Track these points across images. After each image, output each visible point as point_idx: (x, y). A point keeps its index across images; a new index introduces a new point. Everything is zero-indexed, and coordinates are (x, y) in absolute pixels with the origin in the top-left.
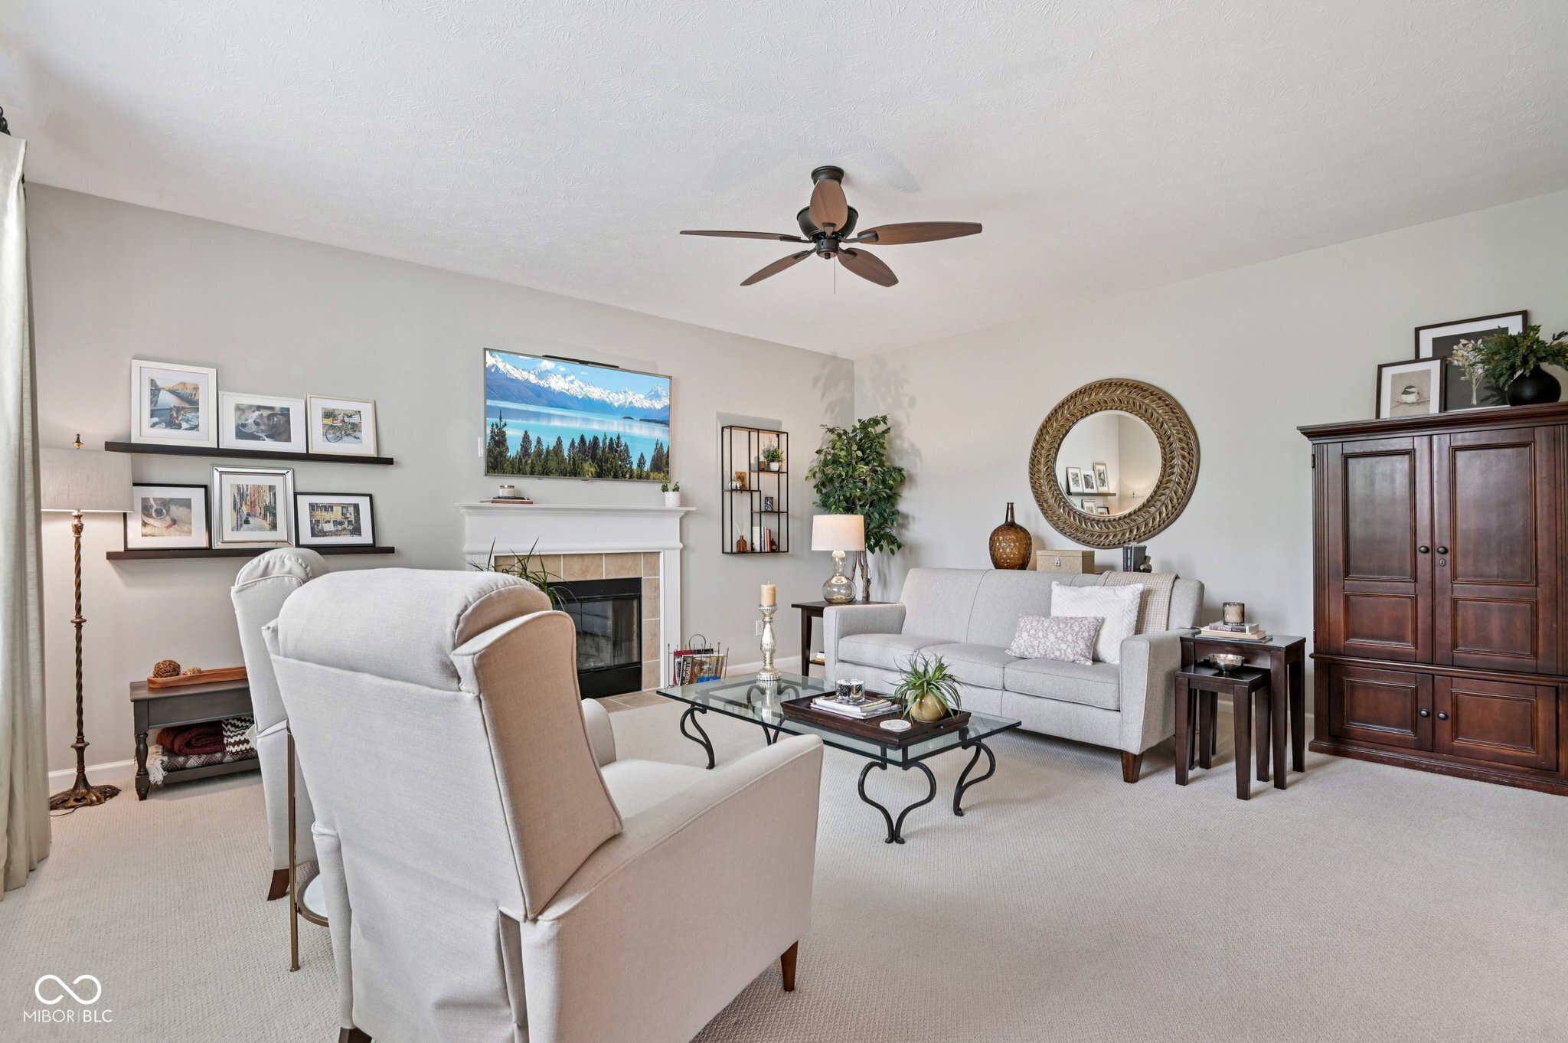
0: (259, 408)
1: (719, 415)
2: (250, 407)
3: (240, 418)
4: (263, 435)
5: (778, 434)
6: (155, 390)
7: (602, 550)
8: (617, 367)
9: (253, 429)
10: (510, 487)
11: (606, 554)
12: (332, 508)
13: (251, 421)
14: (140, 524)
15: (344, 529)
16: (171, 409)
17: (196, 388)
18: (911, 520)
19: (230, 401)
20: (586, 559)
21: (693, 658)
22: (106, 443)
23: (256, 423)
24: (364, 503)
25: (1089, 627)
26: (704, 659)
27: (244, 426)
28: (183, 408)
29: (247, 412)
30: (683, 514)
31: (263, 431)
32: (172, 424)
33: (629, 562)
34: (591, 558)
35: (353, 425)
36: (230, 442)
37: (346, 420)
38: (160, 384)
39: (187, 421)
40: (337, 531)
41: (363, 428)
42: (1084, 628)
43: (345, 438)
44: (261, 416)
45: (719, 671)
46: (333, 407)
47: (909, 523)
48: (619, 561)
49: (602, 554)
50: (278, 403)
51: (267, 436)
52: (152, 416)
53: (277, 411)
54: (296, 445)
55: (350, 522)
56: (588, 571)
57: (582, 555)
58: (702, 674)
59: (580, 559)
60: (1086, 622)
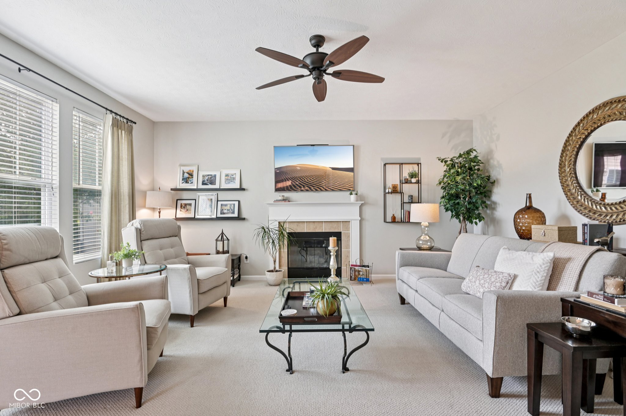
0: (208, 175)
1: (382, 159)
2: (206, 175)
3: (203, 179)
4: (208, 183)
5: (418, 164)
6: (184, 173)
7: (323, 220)
8: (328, 145)
9: (206, 182)
10: (282, 196)
11: (324, 222)
12: (227, 205)
13: (206, 179)
14: (180, 210)
15: (230, 212)
16: (187, 178)
17: (193, 171)
18: (498, 206)
19: (201, 174)
20: (316, 223)
21: (355, 268)
22: (171, 189)
23: (207, 180)
24: (236, 203)
25: (502, 279)
26: (360, 270)
27: (204, 181)
28: (190, 177)
29: (205, 177)
30: (360, 205)
31: (209, 182)
32: (187, 182)
33: (335, 225)
34: (318, 223)
35: (233, 178)
36: (201, 186)
37: (232, 176)
38: (185, 171)
39: (190, 181)
40: (228, 212)
41: (236, 179)
42: (498, 280)
43: (231, 183)
44: (209, 178)
45: (368, 276)
46: (228, 173)
47: (497, 207)
48: (330, 225)
49: (323, 222)
50: (213, 173)
51: (210, 184)
52: (182, 180)
53: (213, 176)
54: (217, 186)
55: (232, 210)
56: (316, 228)
57: (314, 222)
58: (360, 276)
59: (313, 223)
60: (501, 276)
